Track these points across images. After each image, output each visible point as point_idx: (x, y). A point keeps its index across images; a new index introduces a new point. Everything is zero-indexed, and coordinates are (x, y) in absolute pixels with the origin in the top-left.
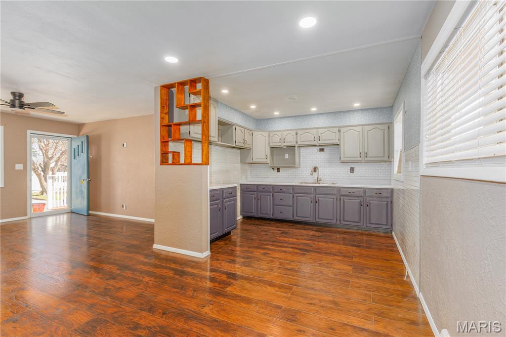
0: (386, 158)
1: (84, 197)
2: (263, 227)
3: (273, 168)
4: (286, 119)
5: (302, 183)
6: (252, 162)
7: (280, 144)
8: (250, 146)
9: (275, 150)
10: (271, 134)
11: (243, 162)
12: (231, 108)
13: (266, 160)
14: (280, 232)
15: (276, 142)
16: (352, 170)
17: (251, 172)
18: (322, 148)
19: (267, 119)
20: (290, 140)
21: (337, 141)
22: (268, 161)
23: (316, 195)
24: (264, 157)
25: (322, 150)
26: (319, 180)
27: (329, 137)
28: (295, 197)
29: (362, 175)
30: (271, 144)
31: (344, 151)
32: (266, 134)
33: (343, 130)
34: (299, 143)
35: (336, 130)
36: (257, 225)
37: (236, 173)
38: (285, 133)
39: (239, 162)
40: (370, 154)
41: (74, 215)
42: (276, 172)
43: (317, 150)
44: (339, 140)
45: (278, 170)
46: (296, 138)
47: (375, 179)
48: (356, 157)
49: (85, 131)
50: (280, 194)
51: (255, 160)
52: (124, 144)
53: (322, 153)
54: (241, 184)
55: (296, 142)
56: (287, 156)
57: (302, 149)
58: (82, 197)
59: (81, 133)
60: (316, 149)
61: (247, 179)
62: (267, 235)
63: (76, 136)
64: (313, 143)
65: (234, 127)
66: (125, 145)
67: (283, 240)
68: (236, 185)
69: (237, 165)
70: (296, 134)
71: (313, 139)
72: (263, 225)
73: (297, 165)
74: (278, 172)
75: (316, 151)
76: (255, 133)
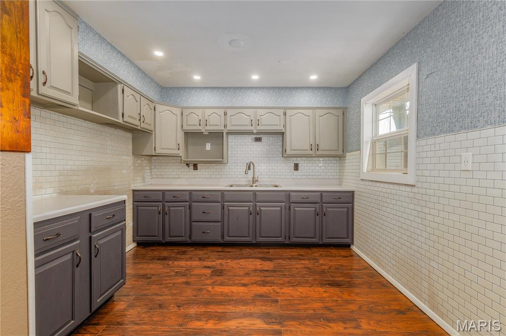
0: (340, 152)
2: (176, 263)
3: (187, 165)
4: (209, 90)
5: (231, 186)
6: (154, 154)
7: (200, 128)
8: (152, 128)
9: (192, 137)
10: (186, 112)
11: (136, 153)
12: (113, 48)
13: (177, 152)
14: (209, 271)
15: (193, 124)
16: (296, 167)
17: (151, 169)
18: (258, 136)
19: (178, 88)
20: (215, 123)
21: (280, 128)
22: (181, 153)
23: (257, 204)
24: (174, 146)
25: (258, 140)
26: (254, 181)
27: (270, 122)
28: (226, 208)
29: (308, 174)
30: (185, 127)
31: (291, 141)
32: (178, 111)
33: (289, 112)
34: (229, 128)
35: (281, 112)
36: (165, 259)
37: (125, 172)
38: (208, 112)
39: (131, 154)
40: (321, 147)
42: (192, 170)
43: (252, 139)
44: (285, 126)
45: (195, 167)
46: (225, 119)
47: (323, 179)
48: (305, 150)
50: (202, 204)
51: (159, 151)
53: (258, 143)
54: (133, 190)
55: (225, 126)
56: (208, 147)
57: (231, 137)
60: (249, 139)
61: (144, 182)
62: (187, 283)
64: (249, 128)
65: (120, 87)
67: (222, 294)
68: (125, 197)
69: (125, 157)
70: (225, 114)
71: (248, 122)
72: (176, 259)
73: (225, 160)
74: (194, 170)
75: (250, 140)
76: (159, 108)
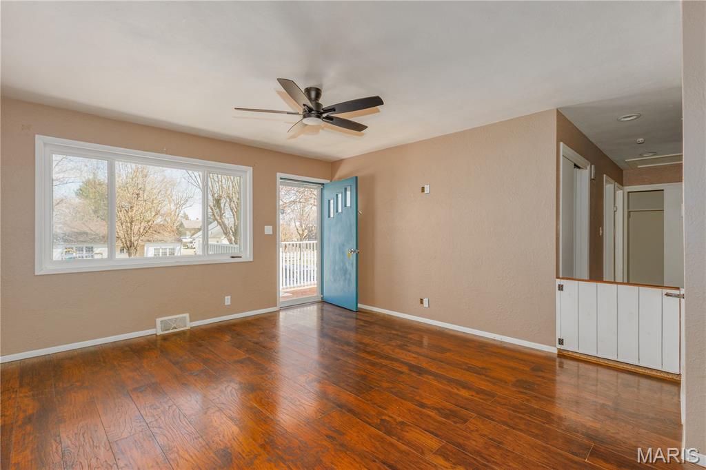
1: (349, 280)
41: (327, 307)
49: (342, 171)
52: (423, 188)
58: (345, 279)
59: (337, 176)
63: (329, 181)
66: (427, 190)
